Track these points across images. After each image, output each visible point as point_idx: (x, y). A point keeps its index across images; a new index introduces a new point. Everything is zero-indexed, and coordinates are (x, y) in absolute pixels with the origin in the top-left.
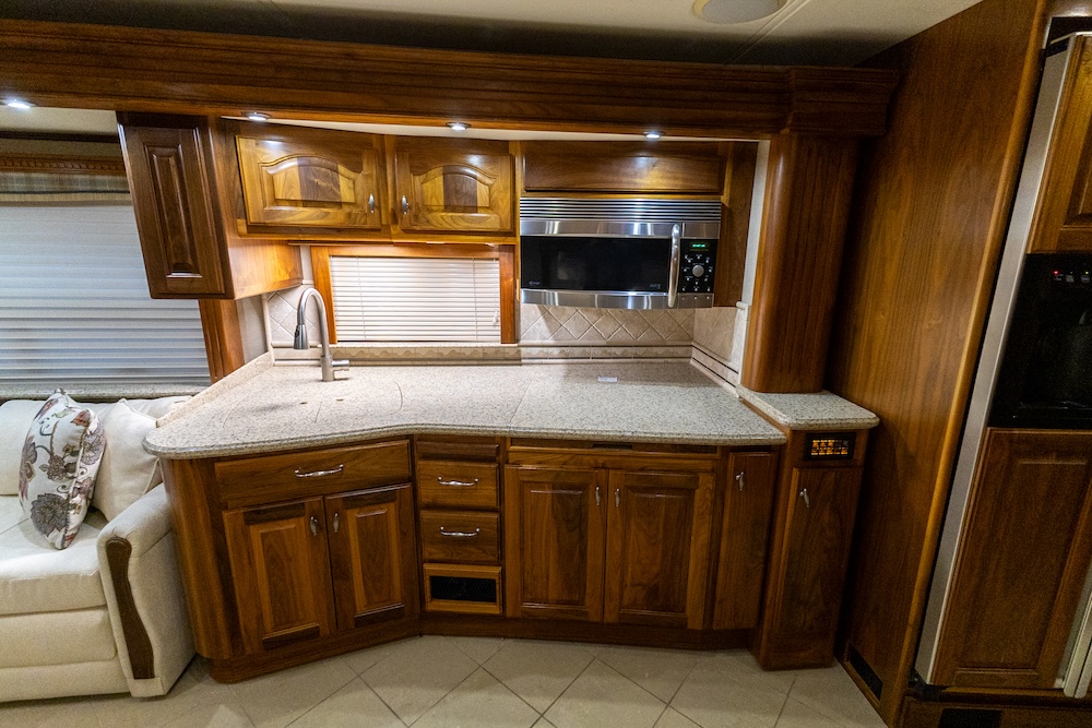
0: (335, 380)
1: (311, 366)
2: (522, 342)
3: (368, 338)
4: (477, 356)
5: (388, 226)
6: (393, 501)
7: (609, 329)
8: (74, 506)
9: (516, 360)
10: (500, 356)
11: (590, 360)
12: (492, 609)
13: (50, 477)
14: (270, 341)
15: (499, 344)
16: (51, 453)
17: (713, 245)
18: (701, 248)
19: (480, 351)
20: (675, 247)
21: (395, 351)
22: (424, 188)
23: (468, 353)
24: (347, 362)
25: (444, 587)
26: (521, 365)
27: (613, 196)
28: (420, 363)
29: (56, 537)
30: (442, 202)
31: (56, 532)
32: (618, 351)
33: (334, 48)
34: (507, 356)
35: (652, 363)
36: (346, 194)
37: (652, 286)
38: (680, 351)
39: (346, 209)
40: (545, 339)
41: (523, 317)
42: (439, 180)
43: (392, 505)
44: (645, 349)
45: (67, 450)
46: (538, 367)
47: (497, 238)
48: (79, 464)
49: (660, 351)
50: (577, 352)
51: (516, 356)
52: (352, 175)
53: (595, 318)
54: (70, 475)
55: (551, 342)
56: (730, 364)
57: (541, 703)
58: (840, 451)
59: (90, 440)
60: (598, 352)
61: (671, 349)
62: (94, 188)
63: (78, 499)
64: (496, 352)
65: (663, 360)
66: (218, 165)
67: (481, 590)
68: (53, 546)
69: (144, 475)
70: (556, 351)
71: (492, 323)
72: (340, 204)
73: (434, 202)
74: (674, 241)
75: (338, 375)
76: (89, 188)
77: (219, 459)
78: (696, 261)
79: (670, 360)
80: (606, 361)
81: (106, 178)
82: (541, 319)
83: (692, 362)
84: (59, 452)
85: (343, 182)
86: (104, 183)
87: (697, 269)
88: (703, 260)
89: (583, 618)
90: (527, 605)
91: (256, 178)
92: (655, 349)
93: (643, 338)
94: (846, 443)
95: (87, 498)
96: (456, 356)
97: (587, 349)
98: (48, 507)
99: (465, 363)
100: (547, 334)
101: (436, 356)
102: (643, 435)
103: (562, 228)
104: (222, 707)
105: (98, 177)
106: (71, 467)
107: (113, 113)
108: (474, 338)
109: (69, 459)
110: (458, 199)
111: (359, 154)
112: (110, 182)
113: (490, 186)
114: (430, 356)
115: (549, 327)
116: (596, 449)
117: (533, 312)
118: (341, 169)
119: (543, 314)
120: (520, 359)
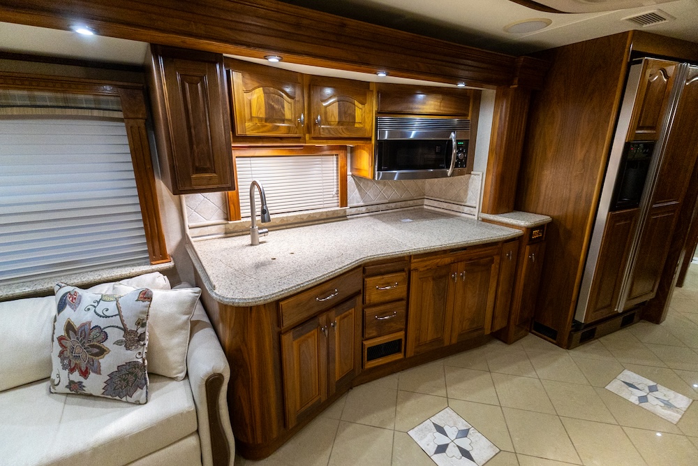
0: (260, 243)
1: (219, 238)
2: (349, 205)
4: (322, 218)
7: (389, 193)
9: (343, 218)
10: (335, 216)
11: (381, 212)
13: (128, 348)
14: (188, 223)
15: (339, 208)
16: (125, 329)
22: (328, 110)
23: (318, 217)
24: (266, 230)
25: (375, 352)
26: (347, 220)
28: (291, 226)
29: (141, 394)
30: (337, 120)
31: (139, 391)
32: (393, 205)
34: (339, 215)
36: (288, 114)
37: (441, 165)
38: (419, 202)
39: (287, 124)
40: (359, 202)
41: (349, 190)
42: (336, 105)
44: (405, 202)
45: (139, 324)
46: (355, 220)
47: (354, 141)
49: (411, 203)
50: (374, 208)
51: (344, 214)
52: (291, 101)
53: (382, 187)
54: (142, 343)
55: (362, 204)
56: (466, 204)
58: (540, 235)
60: (383, 207)
61: (416, 201)
62: (33, 103)
64: (333, 214)
68: (138, 403)
69: (183, 332)
70: (364, 209)
71: (332, 196)
72: (283, 120)
73: (333, 119)
76: (28, 103)
78: (460, 151)
79: (415, 207)
80: (388, 211)
81: (47, 94)
82: (357, 191)
83: (425, 207)
84: (131, 326)
85: (287, 106)
86: (43, 99)
92: (409, 202)
93: (404, 196)
94: (542, 231)
96: (311, 219)
97: (379, 206)
98: (130, 373)
99: (317, 222)
100: (359, 199)
102: (475, 241)
105: (37, 93)
106: (142, 336)
107: (148, 44)
108: (322, 206)
109: (140, 331)
110: (347, 117)
112: (50, 99)
114: (296, 221)
115: (361, 195)
117: (353, 187)
119: (358, 187)
120: (346, 216)
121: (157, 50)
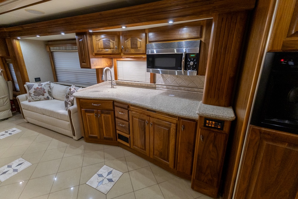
2: (156, 83)
3: (124, 80)
5: (121, 53)
6: (110, 114)
7: (180, 82)
8: (69, 104)
9: (155, 88)
10: (151, 86)
11: (174, 90)
12: (128, 145)
14: (108, 79)
15: (150, 83)
17: (198, 55)
18: (193, 56)
19: (147, 85)
20: (184, 56)
21: (129, 83)
22: (127, 43)
23: (144, 85)
27: (171, 41)
30: (130, 47)
32: (183, 88)
33: (98, 13)
34: (153, 87)
35: (193, 93)
36: (112, 46)
37: (178, 68)
39: (112, 50)
40: (162, 83)
41: (157, 77)
42: (130, 41)
43: (110, 115)
44: (191, 88)
46: (158, 90)
48: (70, 97)
49: (196, 89)
50: (171, 87)
51: (155, 87)
52: (113, 42)
53: (176, 78)
54: (68, 98)
55: (164, 84)
57: (130, 169)
58: (218, 126)
59: (71, 93)
60: (177, 88)
61: (200, 89)
63: (69, 103)
64: (150, 86)
65: (196, 93)
66: (89, 42)
67: (126, 140)
70: (165, 87)
72: (110, 48)
73: (129, 47)
74: (184, 54)
75: (114, 87)
77: (81, 99)
78: (191, 60)
82: (161, 78)
85: (111, 43)
87: (192, 63)
88: (193, 60)
89: (145, 154)
90: (134, 147)
91: (95, 43)
92: (194, 89)
93: (190, 85)
94: (220, 124)
95: (71, 103)
96: (141, 86)
97: (174, 87)
99: (143, 87)
100: (163, 82)
101: (137, 85)
102: (157, 109)
103: (157, 52)
104: (83, 145)
107: (75, 33)
108: (145, 81)
110: (134, 45)
111: (114, 37)
113: (140, 42)
115: (163, 80)
116: (148, 111)
117: (159, 76)
118: (111, 40)
119: (162, 76)
120: (156, 88)
121: (78, 34)
